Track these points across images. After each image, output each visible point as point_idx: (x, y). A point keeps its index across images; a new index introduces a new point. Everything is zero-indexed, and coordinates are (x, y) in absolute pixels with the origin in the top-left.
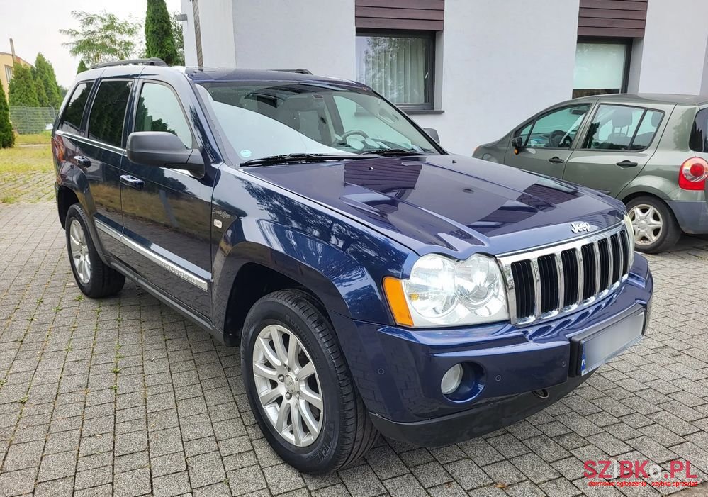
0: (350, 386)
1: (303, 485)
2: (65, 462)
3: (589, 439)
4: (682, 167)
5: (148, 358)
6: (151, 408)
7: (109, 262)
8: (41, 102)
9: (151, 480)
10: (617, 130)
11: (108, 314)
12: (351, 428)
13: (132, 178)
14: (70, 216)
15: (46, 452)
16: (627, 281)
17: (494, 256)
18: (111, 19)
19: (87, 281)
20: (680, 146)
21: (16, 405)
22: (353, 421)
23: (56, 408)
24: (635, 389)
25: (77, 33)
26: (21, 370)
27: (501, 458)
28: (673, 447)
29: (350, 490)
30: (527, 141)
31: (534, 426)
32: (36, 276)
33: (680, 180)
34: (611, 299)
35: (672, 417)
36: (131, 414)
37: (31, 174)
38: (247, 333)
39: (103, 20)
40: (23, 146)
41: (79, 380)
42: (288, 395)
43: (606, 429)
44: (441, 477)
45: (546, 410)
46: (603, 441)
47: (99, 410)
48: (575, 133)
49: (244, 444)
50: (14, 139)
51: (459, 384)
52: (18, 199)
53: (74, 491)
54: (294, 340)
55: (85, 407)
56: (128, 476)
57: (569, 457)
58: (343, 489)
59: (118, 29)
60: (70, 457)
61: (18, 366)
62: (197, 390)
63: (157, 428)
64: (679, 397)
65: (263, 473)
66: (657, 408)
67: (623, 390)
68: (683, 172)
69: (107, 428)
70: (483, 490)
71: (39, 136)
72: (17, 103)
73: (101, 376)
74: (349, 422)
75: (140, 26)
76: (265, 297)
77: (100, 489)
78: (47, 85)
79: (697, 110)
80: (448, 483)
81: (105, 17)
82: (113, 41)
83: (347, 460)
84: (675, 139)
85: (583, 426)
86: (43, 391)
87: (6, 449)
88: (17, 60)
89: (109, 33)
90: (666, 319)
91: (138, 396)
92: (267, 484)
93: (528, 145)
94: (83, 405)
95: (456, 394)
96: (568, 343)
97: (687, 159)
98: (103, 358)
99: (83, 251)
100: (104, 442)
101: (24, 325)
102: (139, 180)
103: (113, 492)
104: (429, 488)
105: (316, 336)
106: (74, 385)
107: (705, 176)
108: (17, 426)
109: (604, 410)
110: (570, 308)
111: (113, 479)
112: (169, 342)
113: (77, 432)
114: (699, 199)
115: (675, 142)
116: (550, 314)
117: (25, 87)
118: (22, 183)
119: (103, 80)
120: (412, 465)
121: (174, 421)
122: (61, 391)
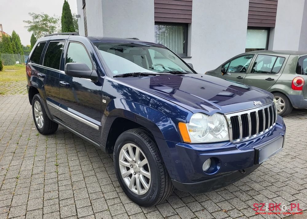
0: (163, 168)
1: (141, 211)
2: (38, 202)
3: (260, 192)
4: (293, 80)
5: (70, 159)
6: (73, 180)
7: (52, 118)
8: (14, 51)
9: (76, 210)
10: (265, 65)
11: (51, 141)
12: (163, 186)
13: (65, 83)
14: (35, 99)
15: (29, 198)
16: (275, 126)
17: (223, 114)
18: (46, 16)
19: (41, 127)
20: (291, 72)
21: (15, 179)
22: (164, 183)
23: (32, 180)
24: (277, 172)
25: (31, 22)
26: (15, 164)
27: (224, 200)
28: (295, 195)
29: (161, 213)
30: (227, 70)
31: (237, 187)
32: (18, 125)
33: (292, 86)
34: (269, 133)
35: (293, 183)
36: (65, 183)
37: (11, 82)
38: (117, 148)
39: (42, 17)
40: (6, 71)
41: (41, 169)
42: (135, 173)
43: (267, 188)
44: (199, 207)
45: (241, 180)
46: (265, 193)
47: (51, 181)
48: (247, 67)
49: (115, 195)
50: (2, 67)
51: (209, 167)
52: (7, 93)
53: (43, 214)
54: (138, 150)
55: (44, 180)
56: (66, 208)
57: (252, 199)
58: (158, 213)
59: (49, 21)
60: (40, 200)
61: (13, 163)
62: (92, 173)
63: (76, 188)
64: (296, 175)
65: (124, 206)
66: (287, 179)
67: (272, 172)
68: (294, 83)
69: (55, 188)
70: (217, 213)
71: (13, 66)
72: (3, 52)
73: (50, 167)
74: (163, 183)
75: (59, 19)
76: (125, 132)
77: (54, 213)
78: (16, 44)
79: (299, 57)
80: (202, 210)
81: (43, 16)
82: (47, 26)
83: (161, 200)
84: (289, 69)
85: (257, 187)
86: (25, 173)
87: (12, 197)
88: (4, 34)
89: (44, 22)
90: (288, 143)
91: (67, 175)
92: (126, 211)
93: (228, 71)
94: (43, 179)
95: (208, 171)
96: (254, 150)
97: (295, 77)
98: (50, 160)
99: (40, 115)
100: (55, 194)
101: (15, 146)
102: (68, 83)
103: (60, 214)
104: (194, 212)
105: (148, 147)
106: (39, 171)
107: (302, 84)
108: (15, 188)
109: (265, 180)
110: (253, 136)
111: (60, 209)
112: (79, 153)
113: (42, 190)
114: (300, 94)
115: (289, 70)
116: (245, 139)
117: (7, 45)
118: (8, 86)
119: (51, 41)
120: (187, 203)
121: (84, 185)
122: (34, 173)
